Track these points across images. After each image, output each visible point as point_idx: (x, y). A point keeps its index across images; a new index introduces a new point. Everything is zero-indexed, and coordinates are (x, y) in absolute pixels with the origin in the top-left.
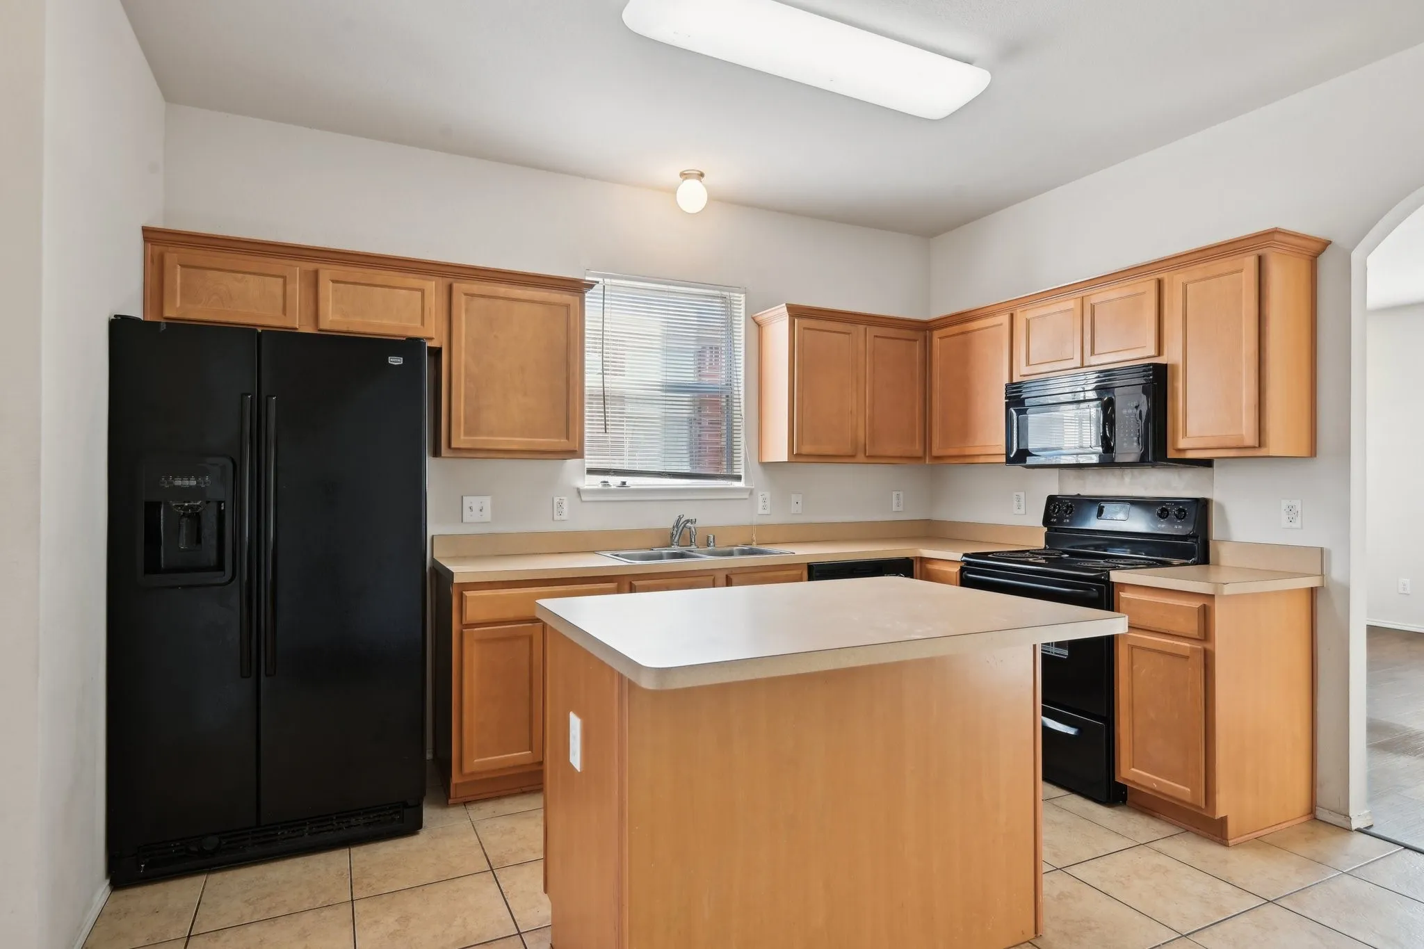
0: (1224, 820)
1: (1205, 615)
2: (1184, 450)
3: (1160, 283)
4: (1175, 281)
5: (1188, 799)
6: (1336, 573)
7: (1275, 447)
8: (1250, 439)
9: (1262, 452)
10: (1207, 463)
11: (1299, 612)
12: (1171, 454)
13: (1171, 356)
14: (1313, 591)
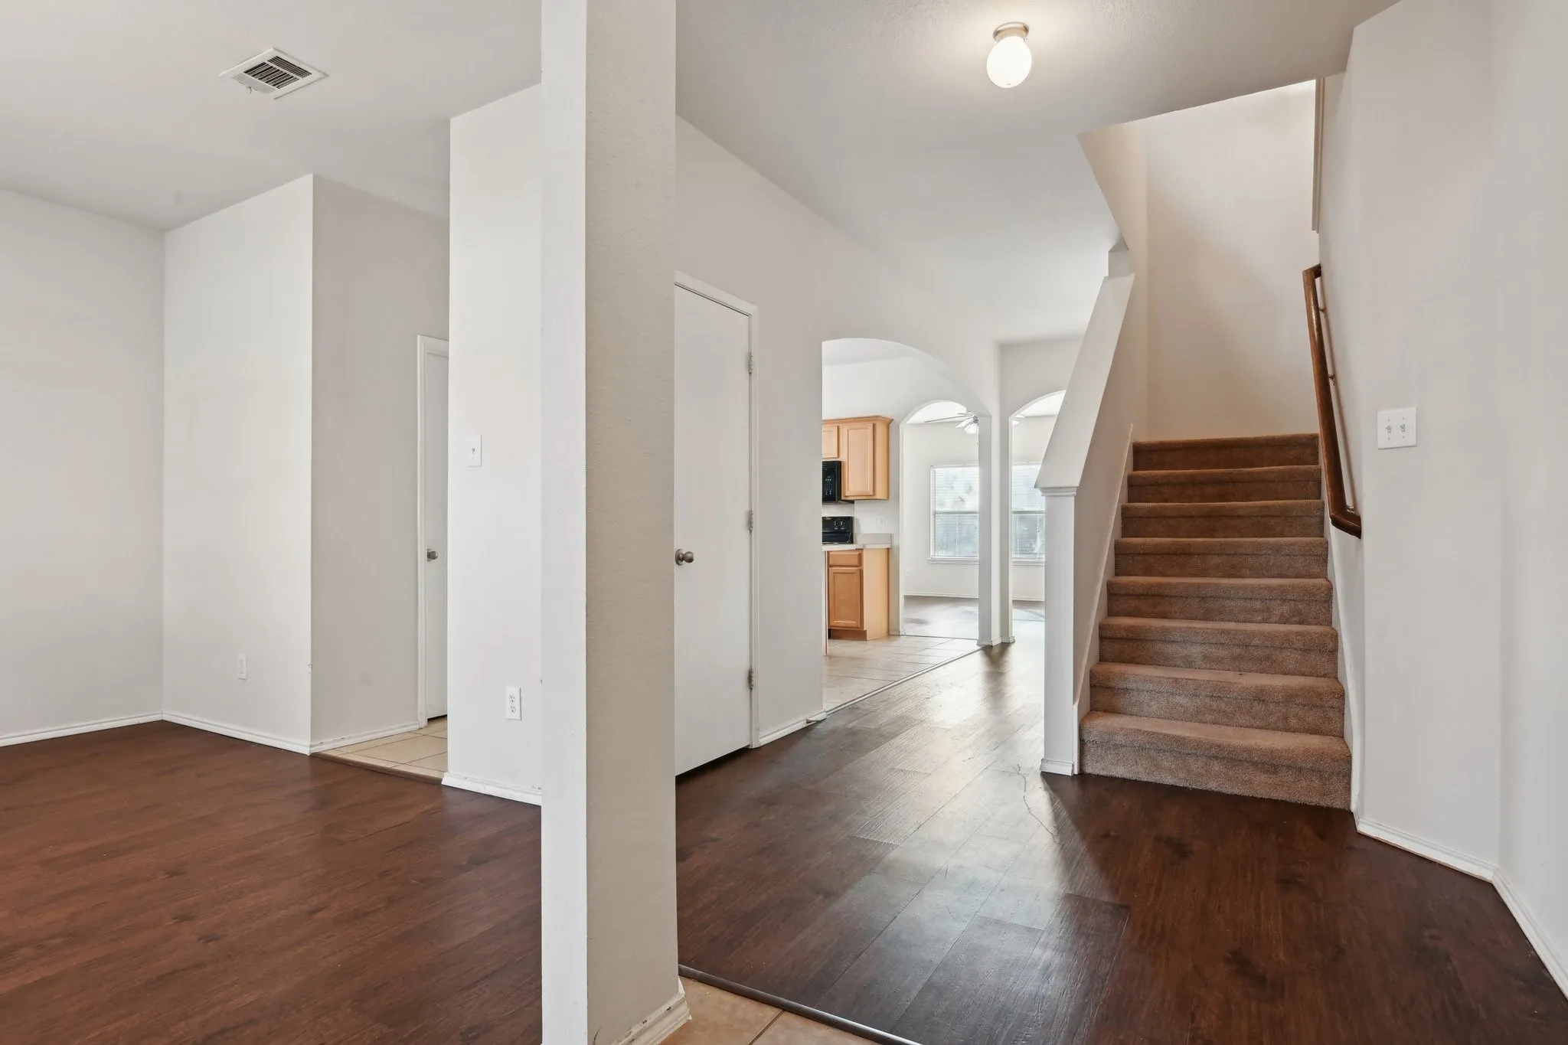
0: (866, 631)
1: (860, 556)
2: (848, 496)
3: (838, 427)
4: (844, 429)
5: (855, 626)
6: (895, 543)
7: (878, 496)
8: (871, 493)
9: (874, 497)
10: (852, 502)
11: (883, 557)
12: (843, 498)
13: (843, 458)
14: (888, 549)
